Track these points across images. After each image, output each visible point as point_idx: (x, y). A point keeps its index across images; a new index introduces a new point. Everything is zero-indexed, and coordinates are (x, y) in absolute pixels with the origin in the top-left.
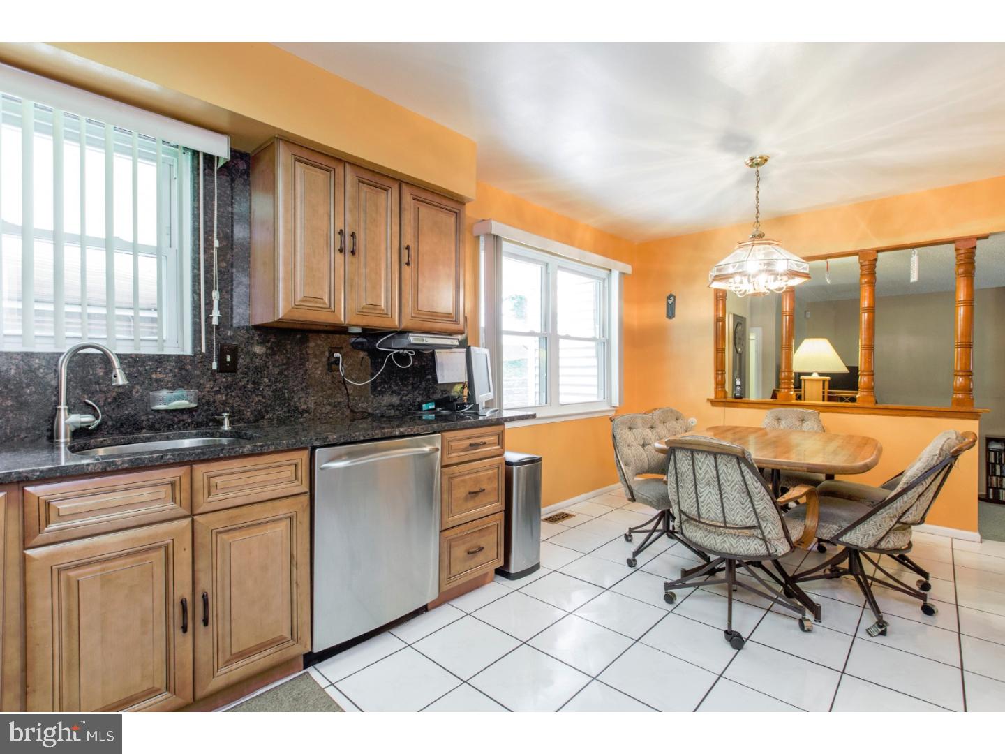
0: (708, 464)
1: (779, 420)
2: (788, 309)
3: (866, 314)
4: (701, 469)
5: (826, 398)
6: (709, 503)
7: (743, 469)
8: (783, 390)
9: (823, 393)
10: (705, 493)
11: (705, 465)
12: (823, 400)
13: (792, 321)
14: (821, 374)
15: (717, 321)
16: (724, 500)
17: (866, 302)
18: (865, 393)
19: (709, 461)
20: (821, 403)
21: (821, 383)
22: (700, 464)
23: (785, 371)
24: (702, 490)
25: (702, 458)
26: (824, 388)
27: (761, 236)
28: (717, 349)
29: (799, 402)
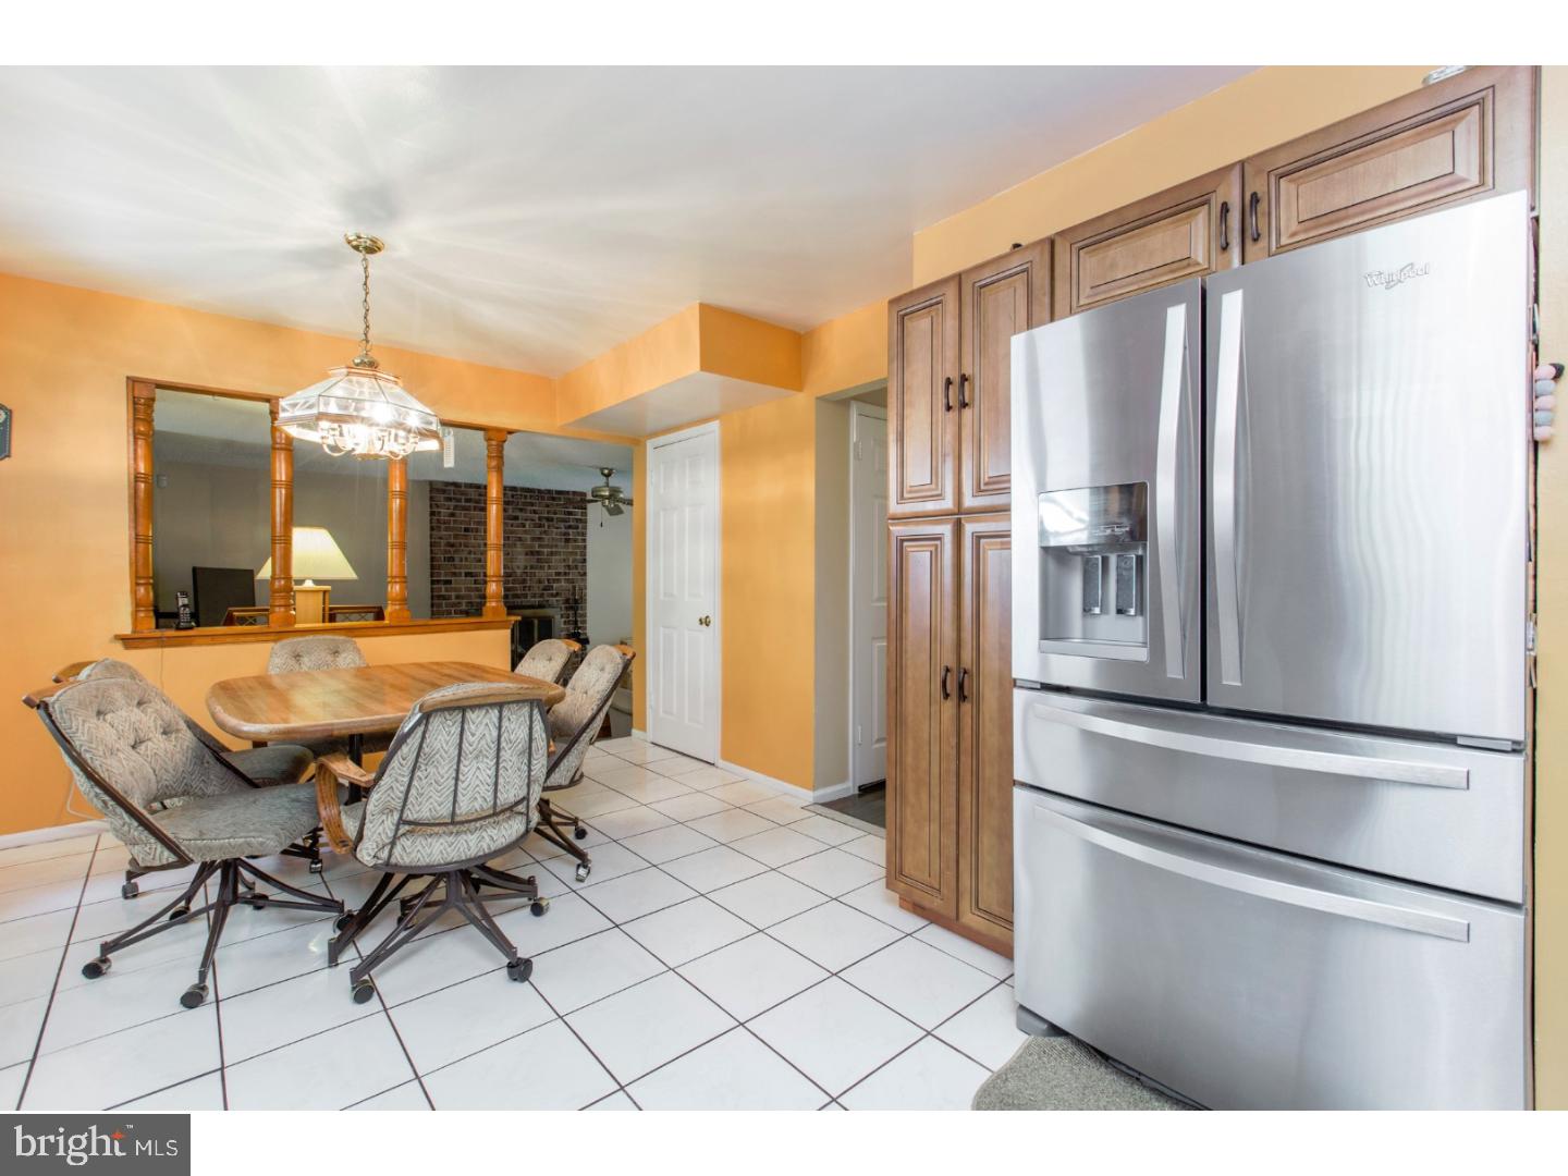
0: (487, 724)
1: (297, 657)
2: (284, 479)
3: (398, 501)
4: (473, 735)
5: (327, 619)
6: (478, 786)
7: (534, 718)
8: (277, 609)
9: (324, 609)
10: (471, 773)
11: (482, 727)
12: (324, 622)
13: (290, 498)
14: (317, 582)
15: (136, 481)
16: (501, 772)
17: (398, 485)
18: (397, 607)
19: (490, 719)
20: (321, 625)
21: (321, 595)
22: (473, 727)
23: (280, 578)
24: (466, 770)
25: (478, 717)
26: (324, 603)
27: (372, 365)
28: (137, 535)
29: (333, 624)
